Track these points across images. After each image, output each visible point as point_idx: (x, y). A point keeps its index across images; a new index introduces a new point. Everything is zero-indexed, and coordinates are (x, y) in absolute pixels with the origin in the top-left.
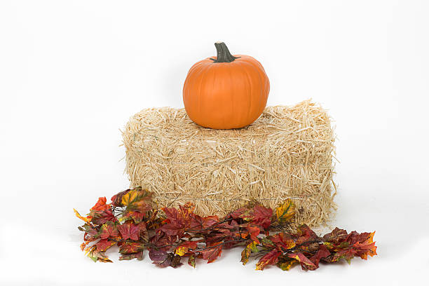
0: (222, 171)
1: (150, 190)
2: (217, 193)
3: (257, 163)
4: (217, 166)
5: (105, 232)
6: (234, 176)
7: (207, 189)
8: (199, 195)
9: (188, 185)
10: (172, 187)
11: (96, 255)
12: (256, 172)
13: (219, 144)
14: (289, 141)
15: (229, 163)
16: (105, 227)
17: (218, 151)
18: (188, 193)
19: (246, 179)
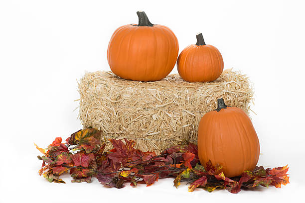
0: (160, 115)
1: (99, 129)
2: (155, 133)
3: (189, 109)
4: (156, 111)
5: (60, 160)
6: (170, 119)
7: (147, 130)
8: (140, 135)
9: (131, 126)
10: (117, 128)
11: (51, 177)
12: (188, 117)
13: (159, 92)
14: (216, 92)
15: (166, 108)
16: (60, 156)
17: (157, 98)
18: (131, 133)
19: (180, 123)
